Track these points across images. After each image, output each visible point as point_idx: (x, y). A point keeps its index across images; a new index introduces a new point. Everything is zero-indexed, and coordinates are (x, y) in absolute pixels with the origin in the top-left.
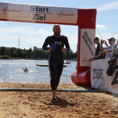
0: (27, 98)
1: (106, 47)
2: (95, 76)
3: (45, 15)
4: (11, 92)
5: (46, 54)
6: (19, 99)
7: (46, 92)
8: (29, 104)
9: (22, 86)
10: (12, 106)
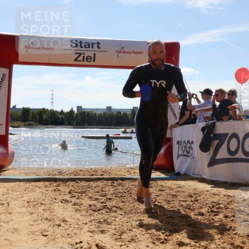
0: (67, 192)
1: (197, 104)
2: (180, 154)
3: (95, 54)
4: (40, 183)
5: (98, 117)
6: (54, 194)
7: (100, 182)
8: (71, 202)
9: (59, 172)
10: (43, 207)
